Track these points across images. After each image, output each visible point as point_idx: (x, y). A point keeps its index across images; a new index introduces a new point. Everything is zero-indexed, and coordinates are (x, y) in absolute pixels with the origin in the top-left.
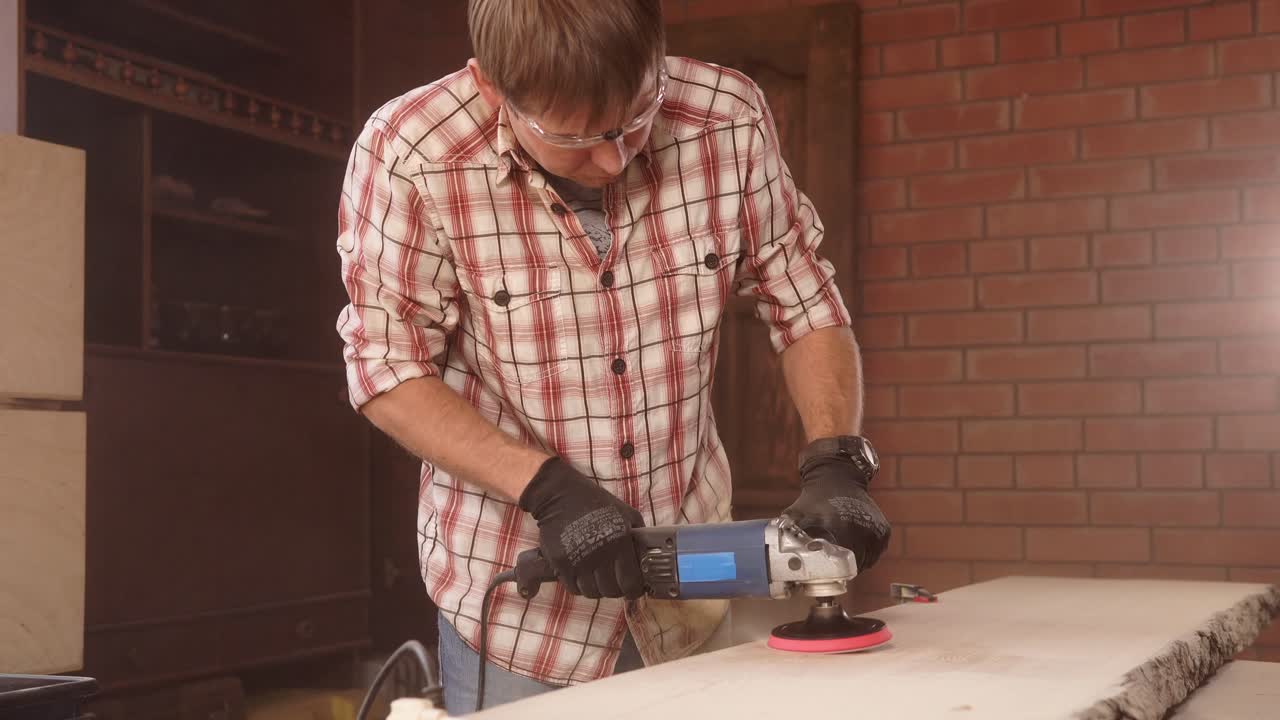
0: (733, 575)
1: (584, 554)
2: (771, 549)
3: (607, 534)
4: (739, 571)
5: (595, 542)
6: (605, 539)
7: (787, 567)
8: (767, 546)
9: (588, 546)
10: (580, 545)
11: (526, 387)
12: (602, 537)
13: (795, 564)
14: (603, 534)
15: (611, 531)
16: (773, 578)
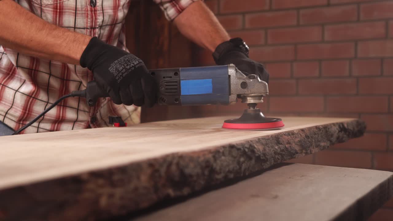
0: (210, 91)
1: (124, 75)
2: (232, 77)
3: (135, 64)
4: (214, 89)
5: (130, 68)
6: (134, 66)
7: (240, 87)
8: (230, 76)
9: (127, 70)
10: (122, 70)
11: (45, 7)
12: (133, 65)
13: (244, 85)
14: (133, 64)
15: (137, 62)
16: (232, 92)
